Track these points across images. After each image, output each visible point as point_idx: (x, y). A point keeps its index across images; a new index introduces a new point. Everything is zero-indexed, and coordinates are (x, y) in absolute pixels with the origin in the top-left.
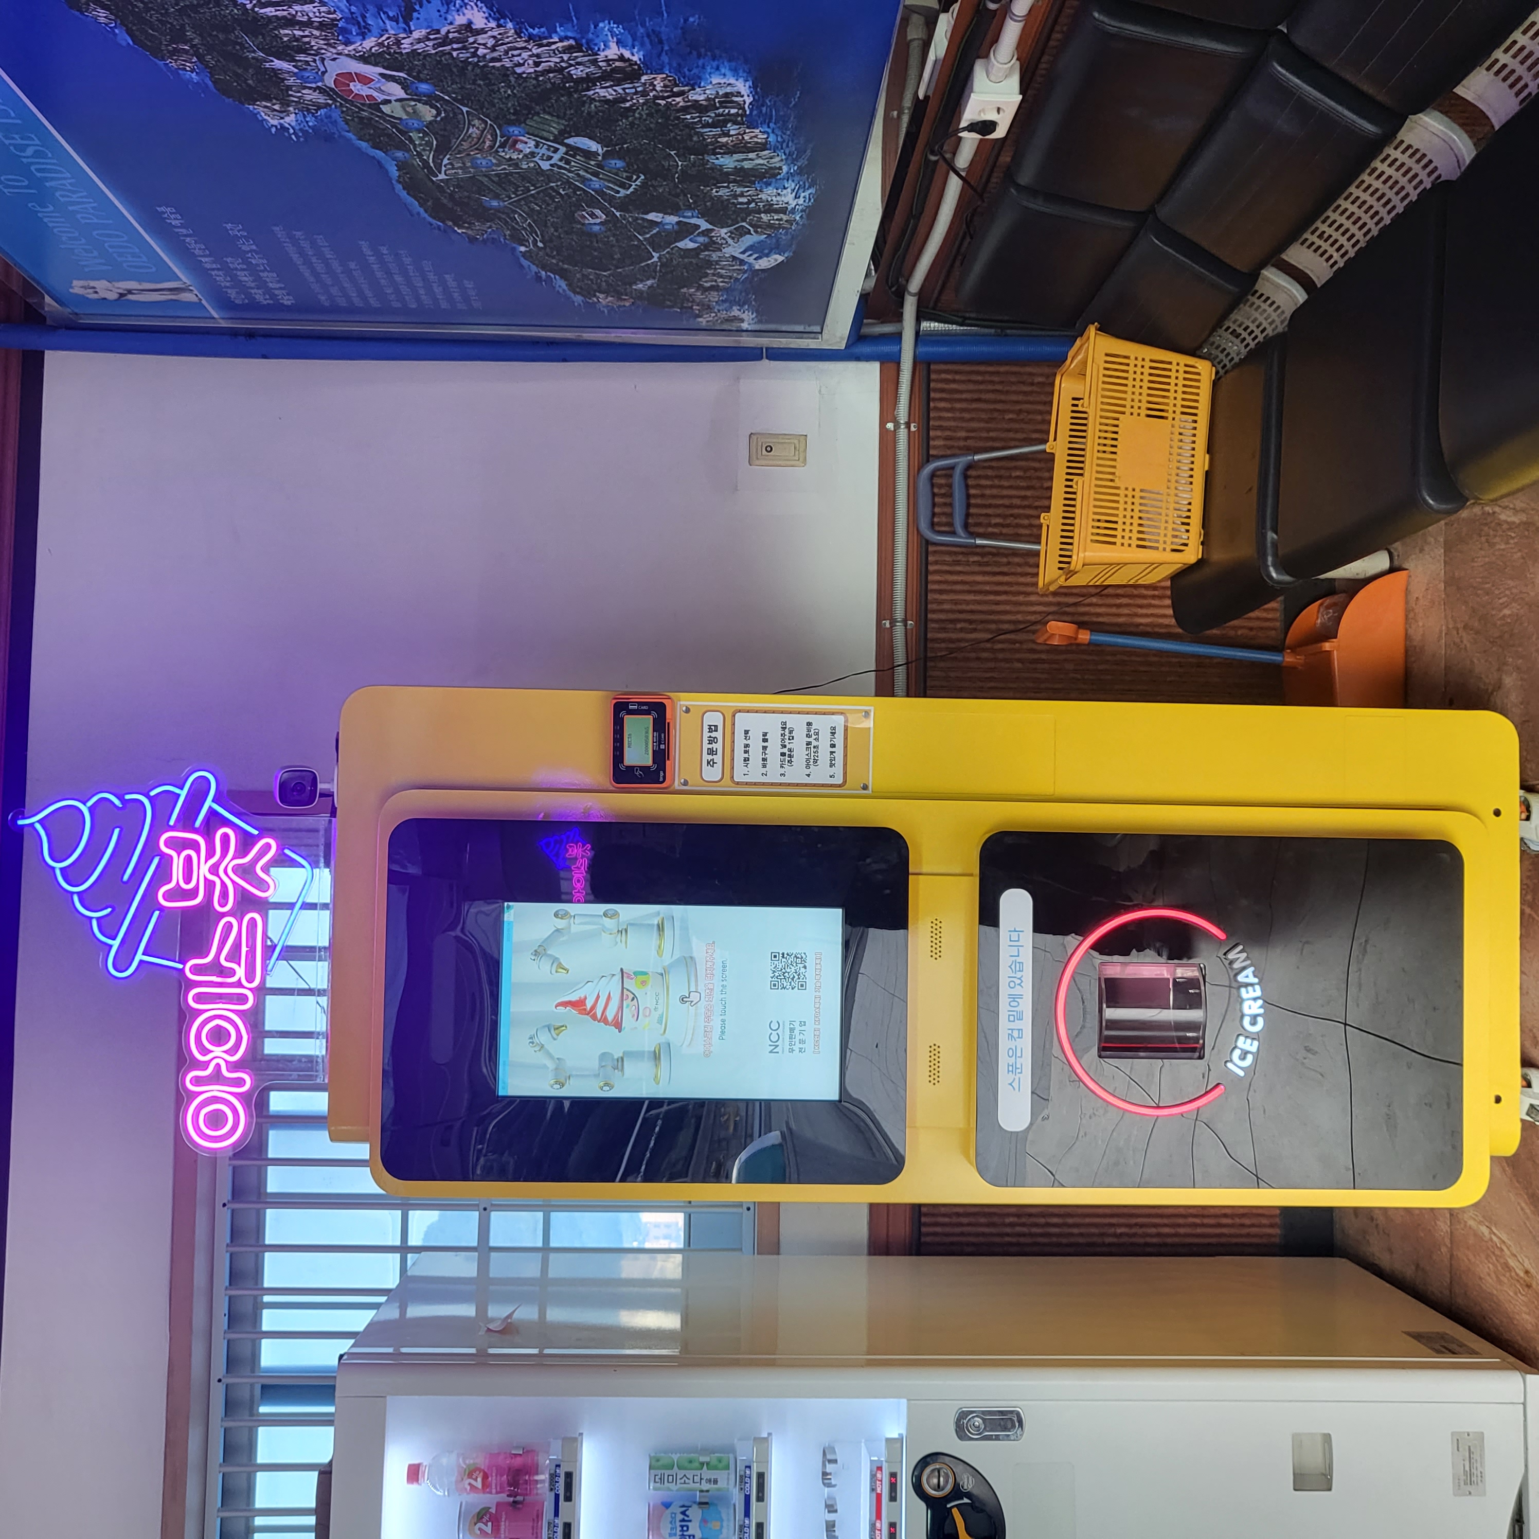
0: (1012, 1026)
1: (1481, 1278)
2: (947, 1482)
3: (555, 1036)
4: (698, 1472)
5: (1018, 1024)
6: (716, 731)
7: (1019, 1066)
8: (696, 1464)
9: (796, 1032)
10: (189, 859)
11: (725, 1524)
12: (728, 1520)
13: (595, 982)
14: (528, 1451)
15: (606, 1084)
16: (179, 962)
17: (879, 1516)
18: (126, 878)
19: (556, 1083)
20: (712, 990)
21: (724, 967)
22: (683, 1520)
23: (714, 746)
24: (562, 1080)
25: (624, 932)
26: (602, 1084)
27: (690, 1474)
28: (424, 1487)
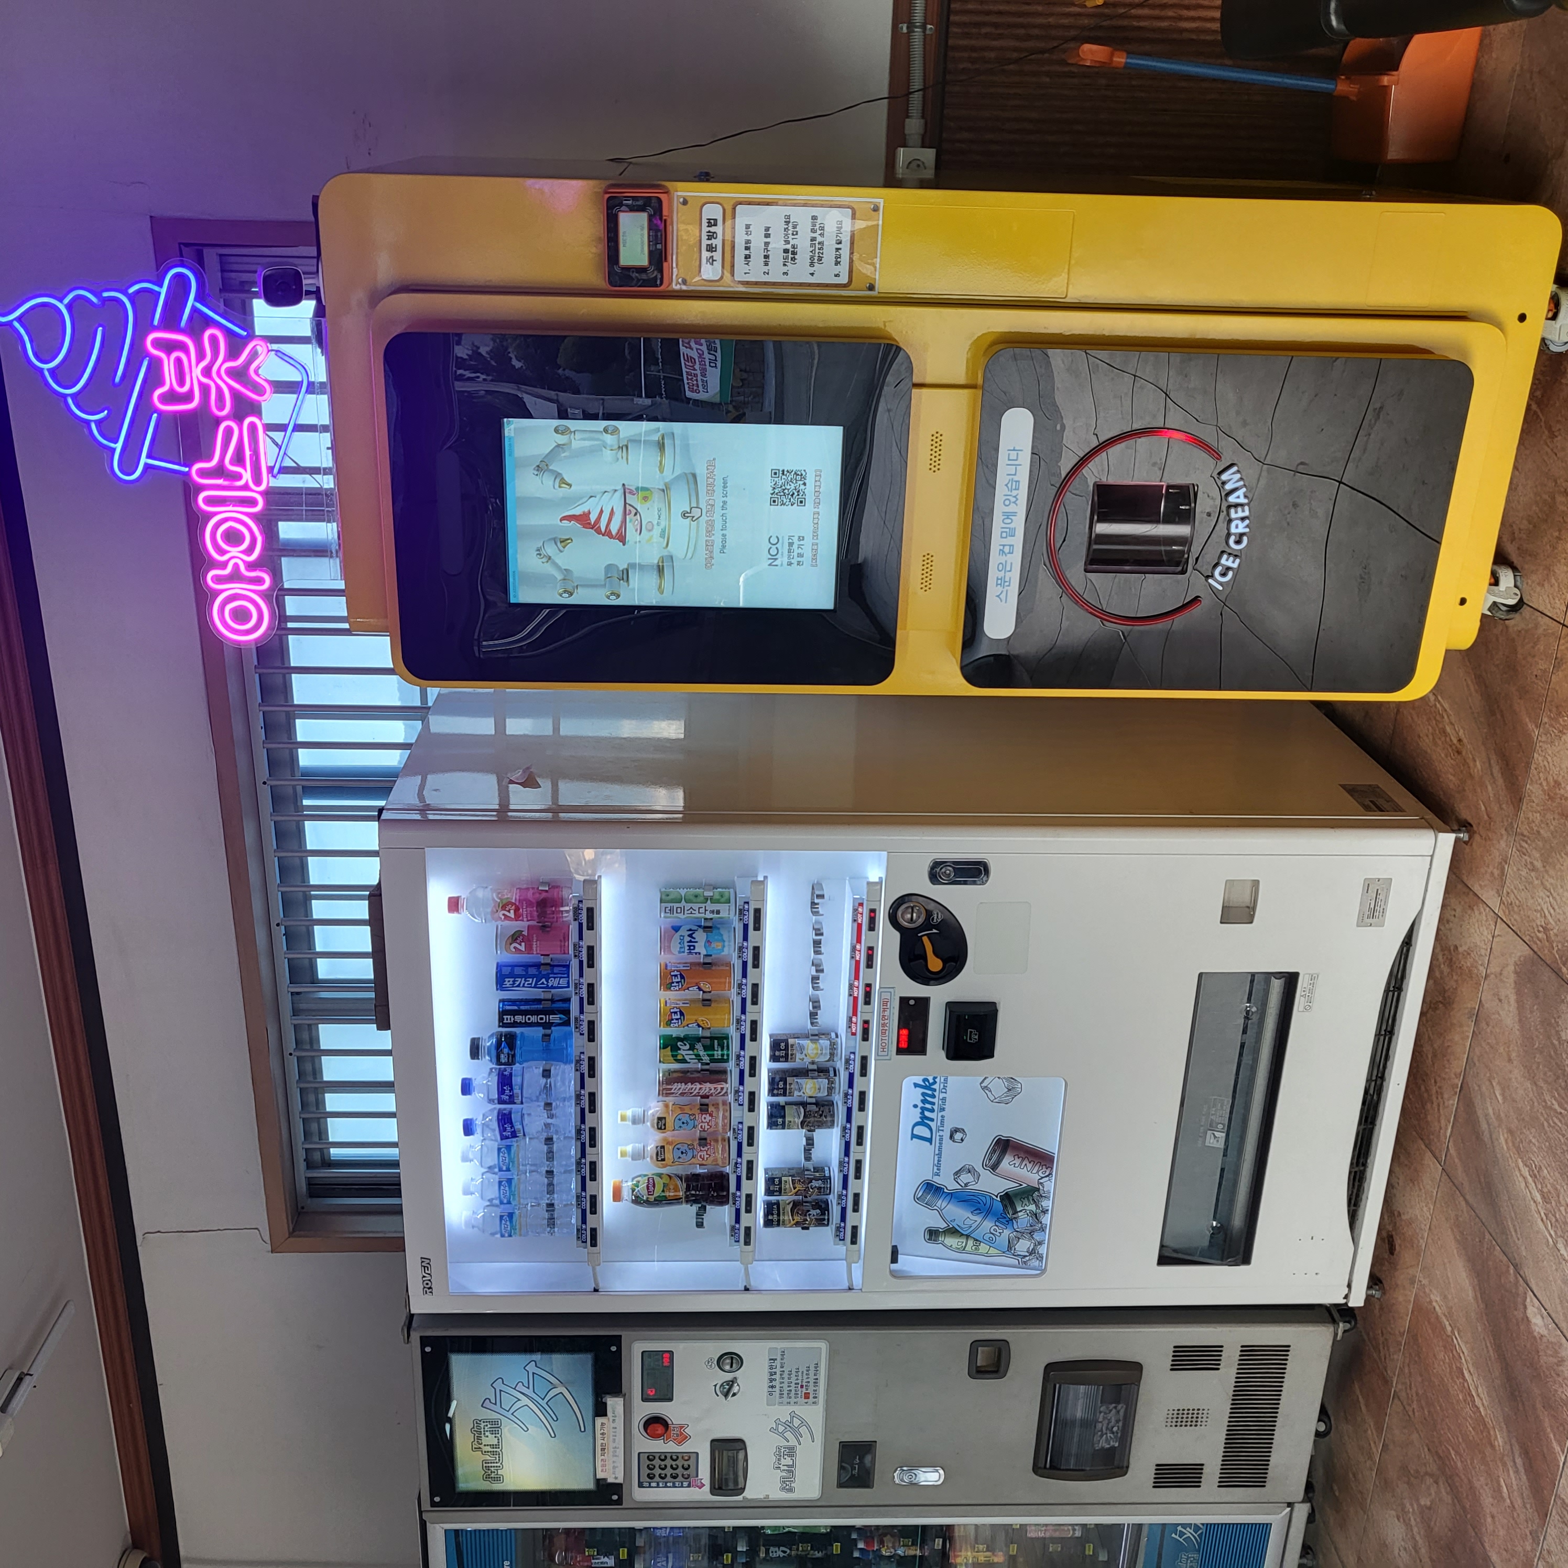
0: (1004, 541)
1: (1419, 737)
2: (918, 917)
3: (562, 548)
4: (703, 905)
5: (1010, 540)
6: (715, 225)
7: (1007, 579)
8: (702, 899)
9: (795, 546)
10: (179, 361)
11: (726, 944)
12: (729, 941)
13: (598, 497)
14: (554, 886)
15: (612, 594)
16: (185, 465)
17: (859, 940)
18: (117, 379)
19: (565, 592)
20: (713, 505)
21: (725, 483)
22: (690, 941)
23: (713, 242)
24: (570, 589)
25: (624, 449)
26: (608, 593)
27: (696, 906)
28: (463, 916)
